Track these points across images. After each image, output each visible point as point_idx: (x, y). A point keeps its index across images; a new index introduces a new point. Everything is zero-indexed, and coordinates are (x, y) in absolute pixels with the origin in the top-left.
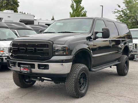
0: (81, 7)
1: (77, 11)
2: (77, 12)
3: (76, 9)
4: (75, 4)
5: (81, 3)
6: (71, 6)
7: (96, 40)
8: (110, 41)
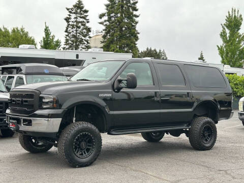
0: (240, 36)
1: (230, 43)
2: (232, 44)
3: (230, 40)
4: (228, 31)
5: (239, 29)
6: (221, 35)
7: (122, 90)
8: (156, 93)
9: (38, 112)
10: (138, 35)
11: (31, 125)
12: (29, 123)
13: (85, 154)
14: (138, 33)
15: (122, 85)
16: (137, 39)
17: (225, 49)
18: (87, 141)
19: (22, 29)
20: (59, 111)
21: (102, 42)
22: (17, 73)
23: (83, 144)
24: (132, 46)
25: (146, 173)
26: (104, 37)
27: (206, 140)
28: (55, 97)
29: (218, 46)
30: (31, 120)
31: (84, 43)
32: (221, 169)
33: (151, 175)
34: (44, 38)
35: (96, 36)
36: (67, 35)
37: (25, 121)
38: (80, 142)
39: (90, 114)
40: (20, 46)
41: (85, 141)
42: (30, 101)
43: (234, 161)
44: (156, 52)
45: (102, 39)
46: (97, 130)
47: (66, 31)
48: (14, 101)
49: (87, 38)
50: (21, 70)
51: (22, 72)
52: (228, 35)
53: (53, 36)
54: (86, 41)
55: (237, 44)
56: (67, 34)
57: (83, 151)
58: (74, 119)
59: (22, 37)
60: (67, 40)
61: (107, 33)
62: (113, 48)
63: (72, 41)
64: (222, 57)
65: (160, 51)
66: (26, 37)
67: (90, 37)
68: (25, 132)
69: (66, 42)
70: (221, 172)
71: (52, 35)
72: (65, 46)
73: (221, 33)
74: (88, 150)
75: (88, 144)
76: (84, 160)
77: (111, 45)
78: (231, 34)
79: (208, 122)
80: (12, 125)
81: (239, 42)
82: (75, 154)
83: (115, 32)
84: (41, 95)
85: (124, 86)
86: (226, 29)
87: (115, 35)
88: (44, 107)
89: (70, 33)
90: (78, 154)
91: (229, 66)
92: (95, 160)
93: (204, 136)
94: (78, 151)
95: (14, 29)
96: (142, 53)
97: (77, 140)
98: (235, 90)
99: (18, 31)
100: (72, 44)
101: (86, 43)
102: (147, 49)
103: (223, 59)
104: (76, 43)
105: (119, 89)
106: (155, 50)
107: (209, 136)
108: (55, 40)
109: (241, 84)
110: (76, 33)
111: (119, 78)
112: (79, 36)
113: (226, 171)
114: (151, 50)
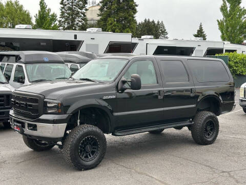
0: (241, 10)
1: (230, 18)
2: (232, 19)
3: (231, 14)
4: (228, 5)
5: (240, 3)
6: (221, 9)
7: (125, 91)
8: (159, 91)
9: (43, 117)
10: (136, 8)
11: (36, 130)
12: (34, 128)
13: (90, 156)
14: (137, 6)
15: (126, 86)
16: (135, 11)
17: (225, 24)
18: (92, 143)
19: (16, 3)
20: (64, 116)
21: (99, 15)
22: (16, 62)
23: (88, 148)
24: (130, 20)
25: (151, 177)
26: (101, 10)
27: (209, 135)
28: (59, 102)
29: (218, 21)
30: (35, 125)
31: (81, 16)
32: (224, 170)
33: (156, 180)
34: (39, 12)
35: (93, 7)
36: (62, 8)
37: (29, 125)
38: (85, 146)
39: (94, 115)
40: (17, 26)
41: (90, 144)
42: (34, 105)
43: (236, 159)
44: (155, 24)
45: (99, 12)
46: (102, 132)
47: (62, 3)
48: (17, 103)
49: (84, 11)
50: (20, 58)
51: (22, 60)
52: (228, 9)
53: (49, 10)
54: (82, 14)
55: (237, 18)
56: (62, 6)
57: (88, 154)
58: (79, 121)
59: (16, 11)
60: (63, 13)
61: (104, 6)
62: (110, 22)
63: (68, 14)
64: (222, 32)
65: (158, 22)
66: (21, 10)
67: (86, 10)
68: (30, 136)
69: (62, 15)
70: (225, 174)
71: (47, 8)
72: (61, 19)
73: (222, 6)
74: (93, 153)
75: (93, 147)
76: (90, 163)
77: (109, 19)
78: (231, 8)
79: (211, 117)
80: (17, 128)
81: (240, 16)
82: (81, 158)
83: (112, 5)
84: (45, 100)
85: (128, 87)
86: (227, 2)
87: (112, 7)
88: (49, 112)
89: (66, 5)
90: (83, 158)
91: (229, 42)
92: (100, 162)
93: (206, 130)
94: (83, 154)
95: (8, 3)
96: (139, 24)
97: (82, 144)
98: (235, 68)
99: (12, 4)
100: (68, 17)
101: (82, 15)
102: (145, 20)
103: (223, 34)
104: (72, 16)
105: (123, 90)
106: (153, 22)
107: (211, 130)
108: (51, 13)
109: (241, 63)
110: (72, 6)
111: (123, 79)
112: (75, 8)
113: (229, 173)
114: (149, 21)
